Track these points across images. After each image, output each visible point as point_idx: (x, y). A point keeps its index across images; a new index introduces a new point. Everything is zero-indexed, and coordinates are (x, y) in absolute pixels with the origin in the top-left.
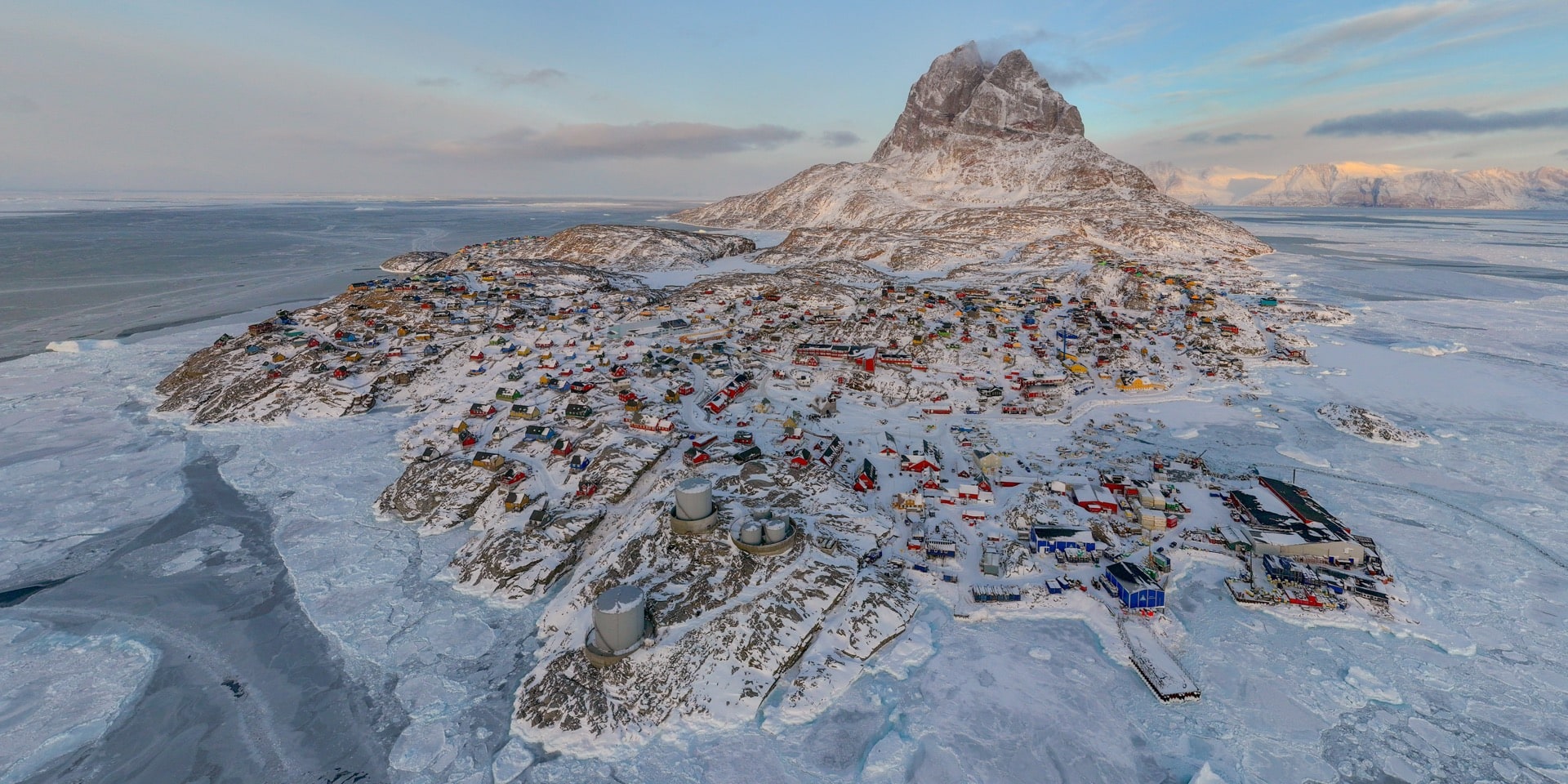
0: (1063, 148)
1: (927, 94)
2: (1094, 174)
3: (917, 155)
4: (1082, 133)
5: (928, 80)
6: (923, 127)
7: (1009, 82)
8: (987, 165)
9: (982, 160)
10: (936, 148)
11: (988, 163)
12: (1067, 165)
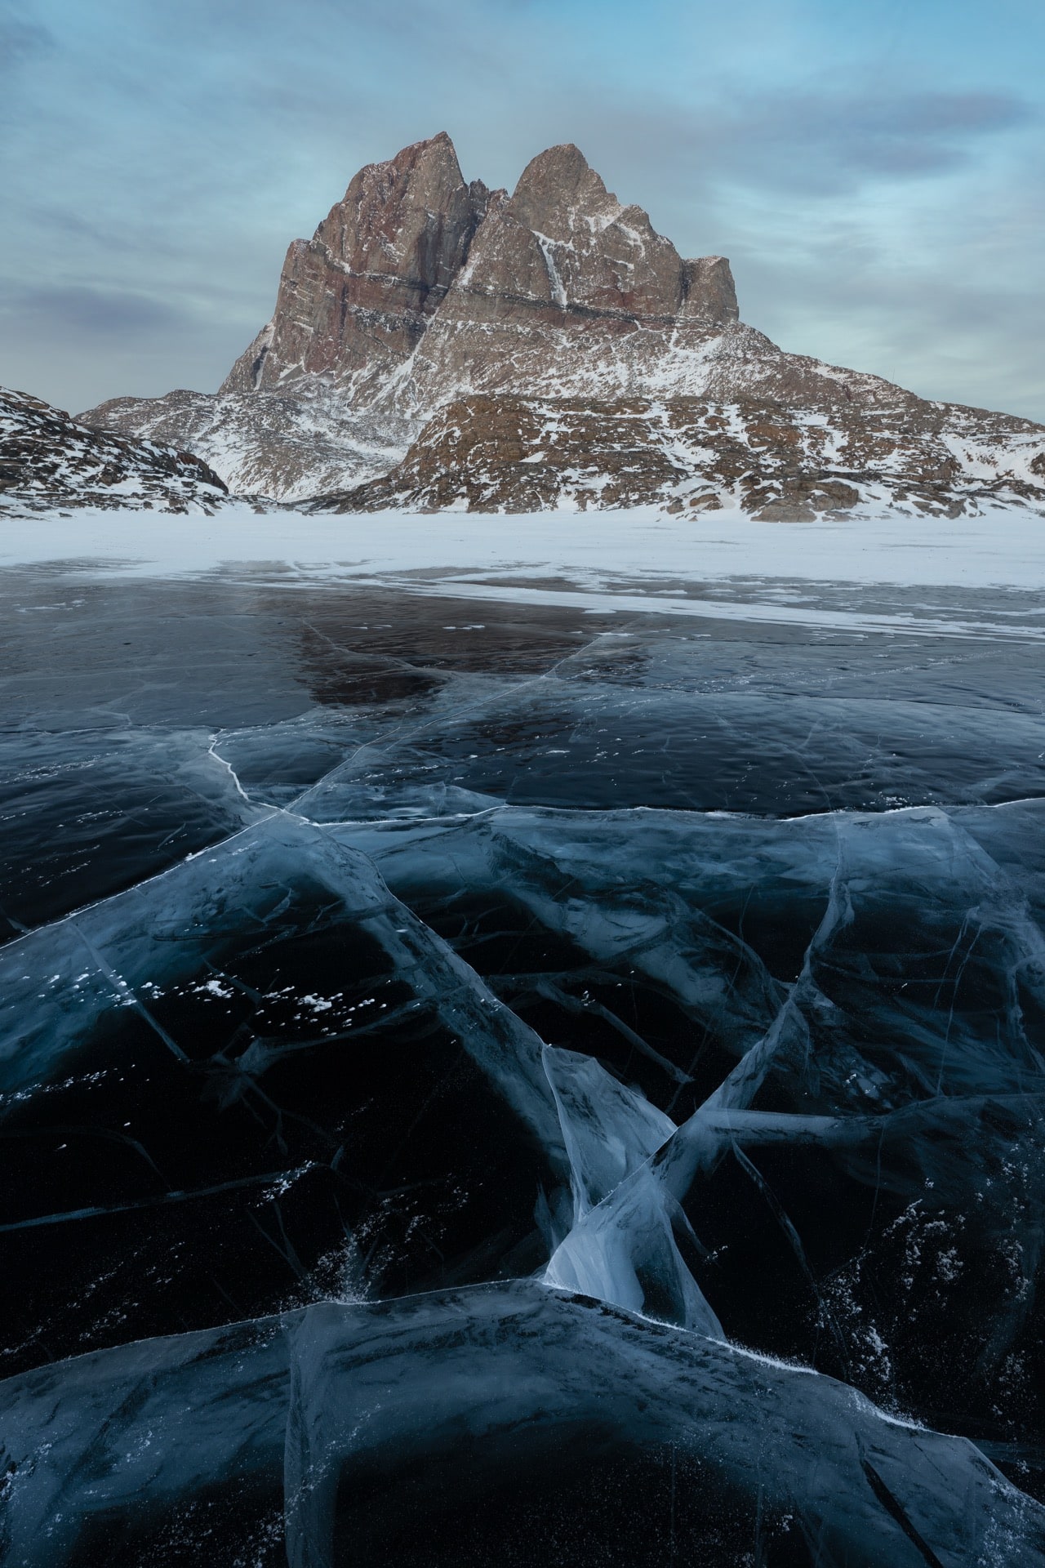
0: (712, 345)
4: (738, 316)
7: (554, 216)
8: (544, 383)
9: (527, 373)
10: (404, 356)
11: (544, 379)
12: (742, 373)
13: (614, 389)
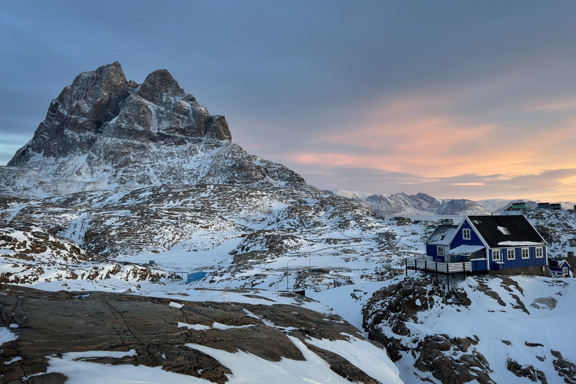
0: (216, 151)
1: (72, 103)
2: (251, 170)
3: (61, 159)
4: (230, 139)
5: (72, 91)
6: (68, 132)
7: (157, 96)
8: (143, 166)
9: (136, 161)
10: (84, 152)
11: (143, 164)
12: (224, 163)
13: (172, 169)
